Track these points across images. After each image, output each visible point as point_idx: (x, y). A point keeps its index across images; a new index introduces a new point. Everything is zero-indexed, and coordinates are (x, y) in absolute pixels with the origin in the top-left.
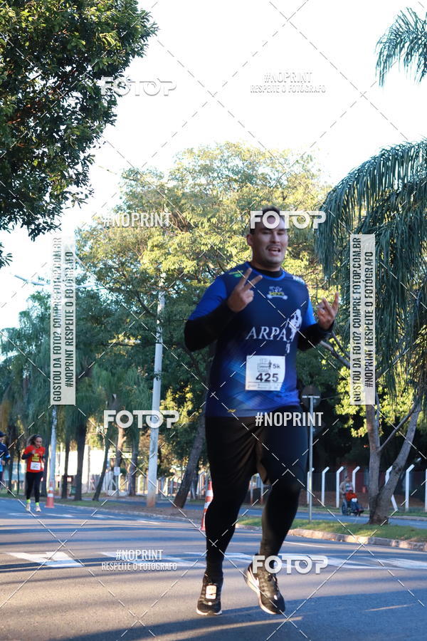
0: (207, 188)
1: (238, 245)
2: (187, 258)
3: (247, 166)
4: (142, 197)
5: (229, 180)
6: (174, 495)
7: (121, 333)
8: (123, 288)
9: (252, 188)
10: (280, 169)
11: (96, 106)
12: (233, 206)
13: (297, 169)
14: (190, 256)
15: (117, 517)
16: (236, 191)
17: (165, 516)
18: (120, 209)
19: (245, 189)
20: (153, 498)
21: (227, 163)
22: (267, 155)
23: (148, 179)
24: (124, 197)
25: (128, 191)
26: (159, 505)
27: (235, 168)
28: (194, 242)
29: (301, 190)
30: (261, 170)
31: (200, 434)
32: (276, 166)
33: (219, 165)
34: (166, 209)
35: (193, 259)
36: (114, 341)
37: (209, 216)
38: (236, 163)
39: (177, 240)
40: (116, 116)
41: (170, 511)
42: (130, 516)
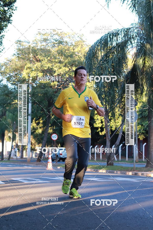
0: (46, 46)
1: (58, 67)
2: (39, 72)
3: (60, 38)
4: (22, 50)
5: (54, 44)
6: (37, 157)
7: (16, 100)
8: (16, 83)
9: (62, 46)
10: (72, 39)
11: (5, 17)
12: (56, 53)
13: (78, 39)
14: (41, 71)
15: (16, 166)
16: (56, 47)
17: (34, 165)
18: (14, 54)
19: (60, 47)
20: (29, 159)
21: (53, 37)
22: (68, 34)
23: (24, 44)
24: (16, 50)
25: (17, 48)
26: (31, 161)
27: (56, 39)
28: (42, 66)
29: (80, 46)
30: (65, 40)
31: (46, 135)
32: (71, 38)
33: (50, 38)
34: (31, 55)
35: (42, 72)
36: (14, 103)
37: (47, 57)
38: (56, 37)
39: (35, 65)
40: (12, 20)
41: (36, 163)
42: (21, 165)
